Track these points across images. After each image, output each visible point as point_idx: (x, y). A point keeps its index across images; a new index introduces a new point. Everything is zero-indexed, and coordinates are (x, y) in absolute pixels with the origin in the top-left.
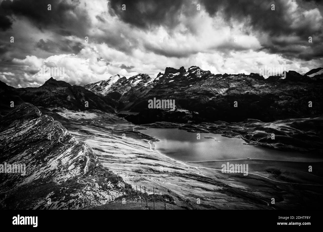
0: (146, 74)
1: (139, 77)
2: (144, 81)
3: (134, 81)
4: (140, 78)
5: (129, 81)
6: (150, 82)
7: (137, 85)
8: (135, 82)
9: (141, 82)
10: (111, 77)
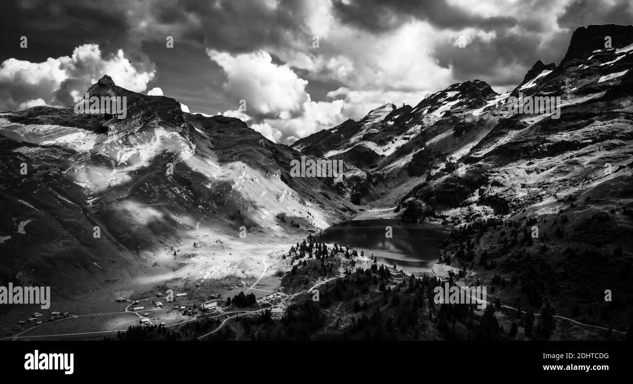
0: (478, 80)
1: (450, 94)
2: (470, 104)
3: (435, 107)
4: (457, 95)
5: (418, 110)
6: (491, 103)
7: (444, 116)
8: (437, 109)
9: (459, 108)
10: (371, 111)
